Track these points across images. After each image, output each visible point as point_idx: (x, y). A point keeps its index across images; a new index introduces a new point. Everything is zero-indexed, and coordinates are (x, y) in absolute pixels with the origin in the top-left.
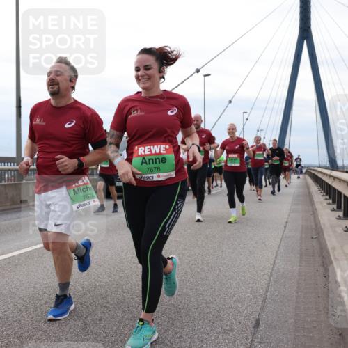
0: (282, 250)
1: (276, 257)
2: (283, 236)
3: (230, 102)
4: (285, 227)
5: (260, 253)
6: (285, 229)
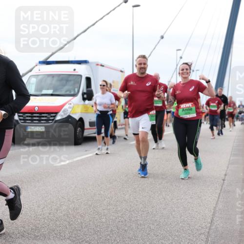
0: (220, 206)
1: (214, 215)
2: (221, 190)
3: (162, 37)
4: (224, 180)
5: (195, 210)
6: (224, 182)
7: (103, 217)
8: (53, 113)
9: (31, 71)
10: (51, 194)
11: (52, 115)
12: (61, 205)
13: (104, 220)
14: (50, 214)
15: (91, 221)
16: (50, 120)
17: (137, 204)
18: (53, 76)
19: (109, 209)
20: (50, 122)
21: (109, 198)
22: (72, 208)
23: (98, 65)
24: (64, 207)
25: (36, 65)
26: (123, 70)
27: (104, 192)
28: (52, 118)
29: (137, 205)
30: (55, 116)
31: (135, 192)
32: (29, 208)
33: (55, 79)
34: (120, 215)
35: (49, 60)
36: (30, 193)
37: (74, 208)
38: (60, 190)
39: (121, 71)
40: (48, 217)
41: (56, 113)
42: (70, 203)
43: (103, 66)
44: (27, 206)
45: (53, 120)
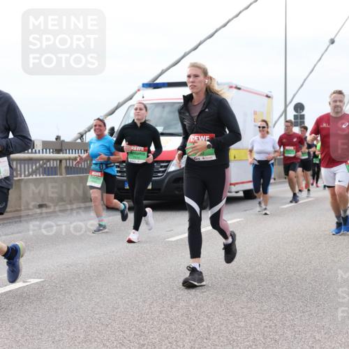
3: (332, 42)
7: (240, 319)
8: (163, 162)
9: (131, 98)
10: (162, 283)
11: (162, 164)
12: (177, 300)
13: (242, 324)
14: (161, 312)
15: (222, 324)
16: (159, 172)
17: (293, 300)
18: (163, 105)
19: (250, 308)
20: (159, 174)
21: (250, 290)
22: (194, 305)
23: (231, 87)
24: (182, 304)
25: (139, 90)
26: (269, 95)
27: (243, 281)
28: (163, 169)
29: (293, 302)
30: (166, 167)
31: (290, 282)
32: (130, 304)
33: (167, 109)
34: (267, 317)
35: (157, 82)
36: (132, 281)
37: (196, 305)
38: (175, 277)
39: (267, 96)
40: (158, 317)
41: (169, 162)
42: (190, 296)
43: (239, 89)
44: (127, 300)
45: (164, 172)
